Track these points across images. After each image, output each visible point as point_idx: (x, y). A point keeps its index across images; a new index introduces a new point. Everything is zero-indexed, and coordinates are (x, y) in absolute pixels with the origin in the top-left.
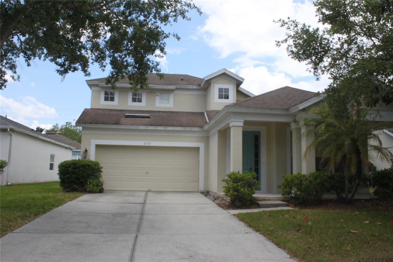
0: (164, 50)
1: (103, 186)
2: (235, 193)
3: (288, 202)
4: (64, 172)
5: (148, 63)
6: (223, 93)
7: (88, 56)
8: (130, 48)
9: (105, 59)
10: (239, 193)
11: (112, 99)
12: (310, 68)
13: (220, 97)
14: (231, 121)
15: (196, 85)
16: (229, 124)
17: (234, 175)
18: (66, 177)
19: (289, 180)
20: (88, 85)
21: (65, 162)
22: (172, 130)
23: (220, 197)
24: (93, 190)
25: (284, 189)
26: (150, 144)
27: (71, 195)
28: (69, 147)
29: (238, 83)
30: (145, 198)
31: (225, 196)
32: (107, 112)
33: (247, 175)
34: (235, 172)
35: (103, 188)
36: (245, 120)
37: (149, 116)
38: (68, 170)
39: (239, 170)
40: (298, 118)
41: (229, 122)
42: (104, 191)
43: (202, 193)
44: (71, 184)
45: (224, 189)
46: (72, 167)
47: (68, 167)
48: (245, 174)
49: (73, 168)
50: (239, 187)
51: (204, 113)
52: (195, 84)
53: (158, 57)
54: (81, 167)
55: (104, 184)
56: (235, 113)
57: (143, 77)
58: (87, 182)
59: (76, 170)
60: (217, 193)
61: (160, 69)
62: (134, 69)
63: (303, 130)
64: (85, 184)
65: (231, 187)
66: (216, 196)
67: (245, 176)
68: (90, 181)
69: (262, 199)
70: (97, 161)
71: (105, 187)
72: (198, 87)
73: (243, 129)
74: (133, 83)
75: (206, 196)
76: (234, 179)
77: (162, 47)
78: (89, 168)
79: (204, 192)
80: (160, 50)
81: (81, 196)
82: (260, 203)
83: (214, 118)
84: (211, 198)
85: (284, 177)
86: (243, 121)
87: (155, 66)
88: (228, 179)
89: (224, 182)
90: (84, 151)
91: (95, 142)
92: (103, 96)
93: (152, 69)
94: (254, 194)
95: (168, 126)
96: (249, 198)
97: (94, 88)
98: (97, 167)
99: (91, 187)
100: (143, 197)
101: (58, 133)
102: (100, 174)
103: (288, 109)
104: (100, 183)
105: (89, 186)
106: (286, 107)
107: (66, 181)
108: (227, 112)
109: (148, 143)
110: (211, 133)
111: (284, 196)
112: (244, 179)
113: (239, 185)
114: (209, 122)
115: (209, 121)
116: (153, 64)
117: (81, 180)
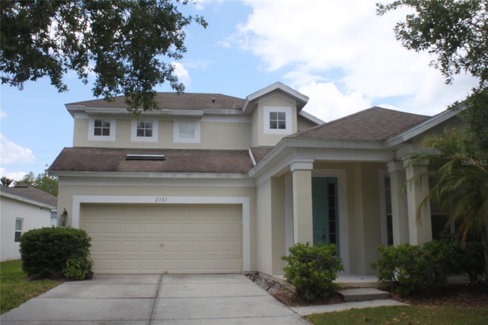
0: (182, 45)
1: (92, 268)
2: (305, 279)
3: (389, 291)
4: (30, 248)
5: (157, 67)
6: (276, 119)
7: (58, 59)
8: (126, 43)
9: (86, 63)
10: (310, 278)
11: (107, 133)
12: (437, 61)
13: (273, 126)
14: (292, 161)
15: (236, 109)
16: (289, 166)
17: (301, 250)
18: (32, 255)
19: (390, 254)
20: (69, 111)
21: (31, 231)
22: (199, 179)
23: (277, 282)
24: (75, 276)
25: (382, 269)
26: (166, 201)
27: (39, 285)
28: (46, 207)
29: (300, 103)
30: (159, 288)
31: (288, 284)
32: (98, 153)
33: (322, 248)
34: (303, 245)
35: (93, 271)
36: (315, 160)
37: (163, 157)
38: (36, 244)
39: (308, 242)
40: (399, 155)
41: (290, 163)
42: (94, 276)
43: (247, 275)
44: (40, 267)
45: (285, 273)
46: (41, 239)
47: (34, 241)
48: (319, 247)
49: (43, 242)
50: (311, 270)
51: (248, 151)
52: (234, 107)
53: (174, 57)
54: (55, 239)
55: (93, 266)
56: (299, 149)
57: (148, 91)
58: (65, 263)
59: (48, 244)
60: (272, 277)
61: (176, 77)
62: (133, 78)
63: (410, 175)
64: (62, 266)
65: (297, 269)
66: (270, 281)
67: (320, 251)
68: (70, 262)
69: (347, 286)
70: (82, 230)
71: (95, 269)
72: (238, 112)
73: (312, 174)
74: (131, 101)
75: (254, 280)
76: (301, 256)
77: (179, 40)
78: (68, 240)
79: (251, 273)
80: (176, 45)
81: (55, 286)
82: (345, 293)
83: (265, 158)
84: (262, 284)
85: (382, 251)
86: (313, 161)
87: (167, 72)
88: (290, 255)
89: (285, 261)
90: (62, 213)
91: (79, 199)
92: (92, 128)
93: (163, 77)
94: (334, 279)
95: (192, 172)
96: (327, 287)
97: (79, 116)
98: (82, 239)
99: (72, 271)
100: (154, 286)
101: (32, 186)
102: (87, 249)
103: (383, 141)
104: (87, 264)
105: (69, 270)
106: (380, 137)
107: (31, 262)
108: (287, 147)
109: (162, 199)
110: (260, 182)
111: (382, 281)
112: (317, 255)
113: (309, 266)
114: (256, 165)
115: (257, 163)
116: (163, 68)
117: (56, 260)
